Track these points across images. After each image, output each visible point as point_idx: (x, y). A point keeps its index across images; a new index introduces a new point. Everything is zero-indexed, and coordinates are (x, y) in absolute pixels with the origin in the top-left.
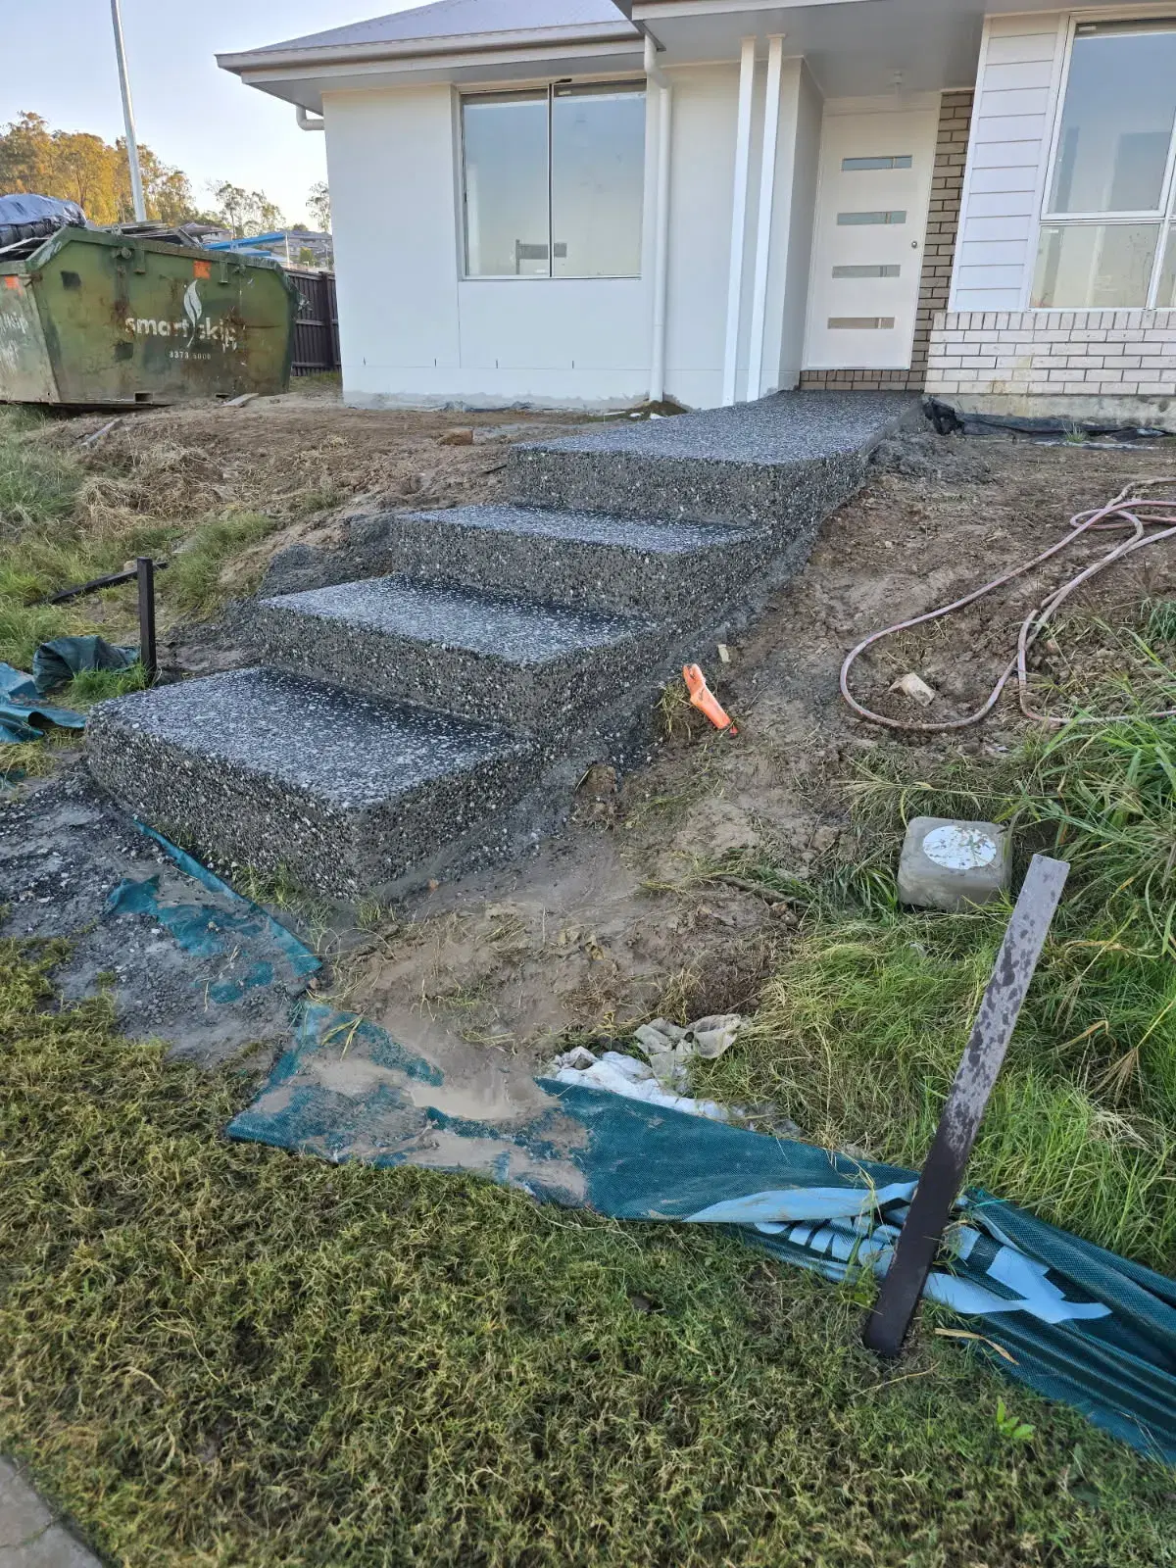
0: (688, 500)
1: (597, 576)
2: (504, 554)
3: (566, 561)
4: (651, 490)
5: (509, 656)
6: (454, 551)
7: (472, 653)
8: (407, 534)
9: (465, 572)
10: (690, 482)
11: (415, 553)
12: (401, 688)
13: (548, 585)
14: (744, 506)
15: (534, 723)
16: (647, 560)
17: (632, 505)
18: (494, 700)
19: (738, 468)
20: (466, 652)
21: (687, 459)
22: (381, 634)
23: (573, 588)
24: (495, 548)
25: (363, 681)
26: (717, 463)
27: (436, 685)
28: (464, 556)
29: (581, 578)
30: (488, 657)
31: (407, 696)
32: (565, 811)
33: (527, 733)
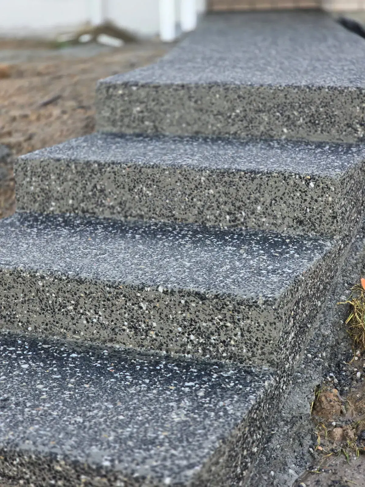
0: (291, 123)
1: (257, 201)
2: (148, 186)
3: (221, 189)
4: (252, 115)
5: (240, 293)
6: (89, 187)
7: (197, 294)
8: (34, 173)
9: (102, 205)
10: (293, 107)
11: (42, 190)
12: (105, 334)
13: (200, 213)
14: (349, 125)
15: (273, 357)
16: (312, 184)
17: (233, 130)
18: (223, 338)
19: (341, 92)
20: (189, 294)
21: (288, 86)
22: (81, 282)
23: (229, 213)
24: (137, 182)
25: (56, 330)
26: (320, 88)
27: (150, 328)
28: (102, 191)
29: (238, 204)
30: (216, 296)
31: (111, 340)
32: (307, 441)
33: (265, 368)
